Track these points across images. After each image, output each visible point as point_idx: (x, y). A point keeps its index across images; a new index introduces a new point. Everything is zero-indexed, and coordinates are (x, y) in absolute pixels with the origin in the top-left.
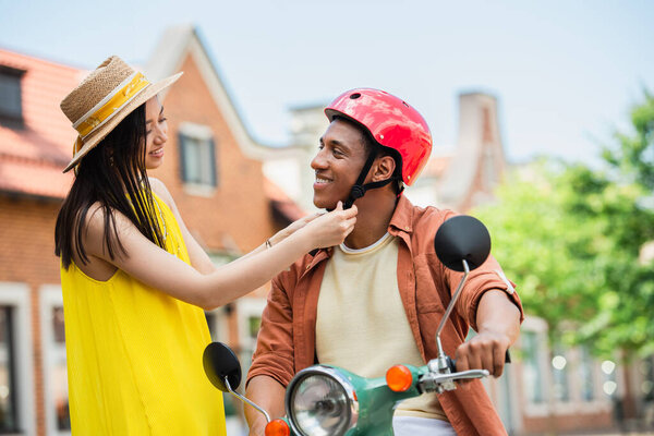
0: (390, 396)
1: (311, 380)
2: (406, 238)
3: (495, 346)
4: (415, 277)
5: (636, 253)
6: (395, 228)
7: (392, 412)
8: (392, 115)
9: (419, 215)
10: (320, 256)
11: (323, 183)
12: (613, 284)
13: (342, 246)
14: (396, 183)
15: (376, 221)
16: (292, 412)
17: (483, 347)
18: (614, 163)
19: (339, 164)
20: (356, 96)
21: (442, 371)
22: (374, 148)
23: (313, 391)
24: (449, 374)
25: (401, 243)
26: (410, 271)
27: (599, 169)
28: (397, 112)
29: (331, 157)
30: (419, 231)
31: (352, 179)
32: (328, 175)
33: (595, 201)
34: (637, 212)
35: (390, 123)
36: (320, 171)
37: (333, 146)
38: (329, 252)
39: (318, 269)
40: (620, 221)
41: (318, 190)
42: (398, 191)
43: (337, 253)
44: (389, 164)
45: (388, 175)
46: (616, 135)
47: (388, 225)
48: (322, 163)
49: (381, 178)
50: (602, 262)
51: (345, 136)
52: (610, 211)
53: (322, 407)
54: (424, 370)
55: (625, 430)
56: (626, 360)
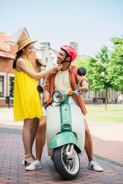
0: (69, 95)
1: (56, 92)
2: (71, 71)
3: (86, 89)
4: (72, 78)
5: (101, 74)
6: (69, 69)
7: (69, 98)
8: (70, 50)
9: (73, 67)
10: (56, 72)
11: (58, 60)
12: (96, 79)
13: (60, 70)
14: (70, 61)
15: (66, 67)
16: (53, 97)
17: (84, 89)
18: (98, 58)
19: (61, 57)
20: (66, 46)
21: (77, 92)
22: (68, 55)
23: (57, 94)
24: (78, 93)
25: (70, 71)
26: (71, 77)
27: (95, 58)
28: (71, 49)
29: (60, 56)
30: (73, 70)
31: (63, 60)
32: (59, 59)
33: (94, 64)
34: (101, 66)
35: (70, 51)
36: (58, 58)
37: (61, 54)
38: (57, 71)
39: (55, 74)
40: (98, 68)
41: (57, 61)
42: (70, 63)
43: (59, 72)
44: (70, 58)
45: (69, 60)
46: (98, 53)
47: (68, 68)
48: (59, 57)
49: (68, 60)
50: (94, 74)
51: (63, 52)
52: (96, 66)
53: (58, 97)
54: (74, 92)
55: (95, 104)
56: (96, 92)
